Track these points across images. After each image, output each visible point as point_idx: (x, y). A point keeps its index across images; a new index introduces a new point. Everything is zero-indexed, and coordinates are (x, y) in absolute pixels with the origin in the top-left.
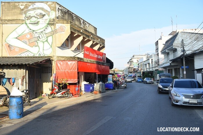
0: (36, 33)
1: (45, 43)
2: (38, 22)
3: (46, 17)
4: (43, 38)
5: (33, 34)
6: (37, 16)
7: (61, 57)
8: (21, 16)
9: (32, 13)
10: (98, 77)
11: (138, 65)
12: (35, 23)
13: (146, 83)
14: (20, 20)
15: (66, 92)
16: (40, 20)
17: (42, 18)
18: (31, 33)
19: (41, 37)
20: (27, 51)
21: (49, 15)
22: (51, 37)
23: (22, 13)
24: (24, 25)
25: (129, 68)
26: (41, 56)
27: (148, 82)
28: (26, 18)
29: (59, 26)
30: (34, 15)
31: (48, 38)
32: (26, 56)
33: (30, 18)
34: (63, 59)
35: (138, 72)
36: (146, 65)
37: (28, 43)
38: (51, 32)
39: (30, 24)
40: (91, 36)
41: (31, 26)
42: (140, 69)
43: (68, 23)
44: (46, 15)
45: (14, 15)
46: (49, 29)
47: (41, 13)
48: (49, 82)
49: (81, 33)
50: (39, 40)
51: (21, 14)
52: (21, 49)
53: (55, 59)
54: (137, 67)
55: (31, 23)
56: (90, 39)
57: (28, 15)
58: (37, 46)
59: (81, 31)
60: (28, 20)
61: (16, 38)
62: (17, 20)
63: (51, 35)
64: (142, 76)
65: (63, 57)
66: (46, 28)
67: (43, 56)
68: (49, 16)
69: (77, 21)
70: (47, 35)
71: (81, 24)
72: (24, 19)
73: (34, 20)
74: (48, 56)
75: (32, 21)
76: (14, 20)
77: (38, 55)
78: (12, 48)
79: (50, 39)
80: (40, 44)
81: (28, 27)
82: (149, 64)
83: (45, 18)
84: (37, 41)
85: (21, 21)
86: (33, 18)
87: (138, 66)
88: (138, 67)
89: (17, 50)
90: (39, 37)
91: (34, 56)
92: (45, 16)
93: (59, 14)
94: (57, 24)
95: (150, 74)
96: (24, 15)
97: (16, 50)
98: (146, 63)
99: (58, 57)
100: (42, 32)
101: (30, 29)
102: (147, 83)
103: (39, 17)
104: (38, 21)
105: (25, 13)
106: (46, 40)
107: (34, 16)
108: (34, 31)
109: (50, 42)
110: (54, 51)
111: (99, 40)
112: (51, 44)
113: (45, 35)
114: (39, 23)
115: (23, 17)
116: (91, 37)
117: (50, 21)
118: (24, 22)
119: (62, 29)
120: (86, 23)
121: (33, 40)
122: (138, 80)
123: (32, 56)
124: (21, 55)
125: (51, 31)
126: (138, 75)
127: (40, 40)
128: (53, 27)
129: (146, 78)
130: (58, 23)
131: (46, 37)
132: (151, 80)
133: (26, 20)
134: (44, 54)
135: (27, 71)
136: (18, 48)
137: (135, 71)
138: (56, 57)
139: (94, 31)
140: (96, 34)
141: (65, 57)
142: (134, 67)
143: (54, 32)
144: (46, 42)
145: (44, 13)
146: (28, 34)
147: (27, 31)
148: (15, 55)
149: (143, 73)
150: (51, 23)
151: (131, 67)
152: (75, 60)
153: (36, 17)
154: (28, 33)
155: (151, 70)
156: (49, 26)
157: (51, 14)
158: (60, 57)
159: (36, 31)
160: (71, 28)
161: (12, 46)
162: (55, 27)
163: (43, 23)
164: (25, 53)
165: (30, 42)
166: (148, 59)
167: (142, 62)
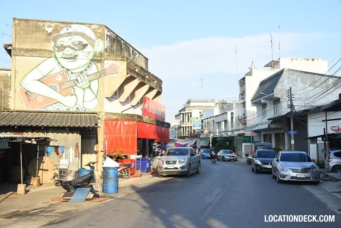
0: (72, 73)
1: (86, 90)
2: (76, 56)
3: (89, 48)
4: (84, 83)
5: (67, 75)
6: (74, 47)
7: (112, 113)
8: (47, 44)
9: (65, 41)
11: (202, 122)
12: (71, 58)
13: (223, 159)
14: (45, 50)
15: (126, 168)
16: (79, 53)
17: (83, 49)
18: (63, 73)
19: (80, 80)
20: (57, 103)
21: (93, 46)
22: (97, 81)
23: (50, 39)
24: (53, 59)
25: (180, 127)
26: (80, 111)
27: (226, 157)
28: (56, 49)
29: (109, 64)
30: (69, 44)
31: (92, 82)
32: (55, 110)
33: (62, 48)
34: (115, 117)
35: (201, 136)
36: (219, 123)
37: (58, 89)
38: (97, 73)
39: (63, 58)
40: (147, 77)
41: (64, 62)
42: (206, 131)
43: (124, 60)
44: (89, 45)
45: (37, 42)
46: (94, 69)
47: (80, 42)
48: (91, 154)
50: (76, 85)
51: (47, 41)
52: (47, 99)
53: (103, 117)
54: (200, 128)
55: (64, 56)
56: (146, 82)
57: (59, 43)
58: (73, 95)
59: (137, 70)
60: (59, 52)
61: (39, 80)
62: (41, 50)
63: (96, 78)
64: (211, 145)
65: (115, 114)
66: (89, 67)
67: (83, 111)
68: (93, 48)
69: (126, 51)
70: (90, 77)
71: (130, 55)
72: (52, 49)
73: (70, 53)
74: (90, 111)
75: (67, 53)
76: (36, 50)
77: (74, 110)
78: (32, 97)
79: (94, 85)
80: (79, 92)
81: (59, 63)
82: (226, 121)
83: (87, 49)
84: (74, 87)
85: (47, 52)
86: (67, 49)
87: (202, 126)
88: (202, 128)
89: (40, 100)
90: (77, 80)
91: (69, 111)
92: (86, 47)
93: (107, 44)
94: (106, 62)
95: (228, 143)
96: (53, 44)
97: (38, 100)
98: (220, 119)
99: (107, 113)
100: (81, 72)
101: (63, 67)
102: (224, 161)
103: (76, 48)
104: (76, 54)
105: (55, 40)
106: (88, 85)
107: (69, 46)
108: (68, 70)
110: (101, 104)
111: (155, 82)
112: (96, 93)
113: (86, 78)
114: (78, 57)
115: (50, 46)
116: (147, 79)
117: (95, 56)
118: (53, 55)
119: (114, 70)
120: (136, 52)
121: (67, 85)
122: (204, 154)
123: (65, 110)
124: (47, 108)
125: (97, 71)
126: (201, 143)
127: (78, 85)
128: (99, 65)
129: (221, 151)
130: (107, 59)
131: (87, 81)
132: (231, 155)
133: (56, 52)
134: (84, 109)
136: (42, 97)
137: (194, 135)
138: (104, 114)
139: (144, 64)
141: (118, 114)
142: (194, 126)
143: (101, 74)
144: (88, 90)
145: (85, 42)
146: (58, 75)
147: (58, 69)
148: (36, 108)
149: (214, 139)
150: (97, 59)
152: (133, 120)
153: (72, 48)
154: (59, 73)
155: (229, 134)
156: (93, 63)
157: (96, 44)
158: (110, 113)
159: (72, 71)
160: (127, 68)
161: (32, 93)
162: (102, 66)
163: (84, 57)
164: (54, 106)
165: (63, 88)
166: (225, 113)
167: (210, 118)
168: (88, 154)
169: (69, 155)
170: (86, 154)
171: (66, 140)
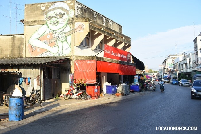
0: (56, 33)
1: (64, 43)
2: (58, 22)
4: (63, 38)
5: (53, 34)
6: (57, 16)
7: (79, 56)
8: (42, 17)
9: (52, 13)
10: (124, 78)
11: (174, 65)
12: (55, 23)
14: (41, 21)
15: (82, 93)
16: (60, 20)
17: (62, 17)
18: (51, 33)
19: (60, 37)
20: (47, 52)
21: (68, 14)
22: (70, 36)
23: (43, 13)
24: (45, 25)
25: (164, 69)
26: (61, 56)
27: (184, 84)
28: (47, 19)
29: (78, 25)
30: (54, 15)
31: (68, 37)
32: (47, 56)
33: (50, 18)
34: (82, 59)
35: (173, 73)
36: (182, 65)
37: (48, 43)
38: (70, 31)
40: (114, 34)
42: (175, 70)
43: (87, 21)
44: (65, 14)
45: (37, 16)
46: (68, 29)
47: (60, 13)
48: (67, 83)
49: (101, 31)
50: (58, 40)
51: (42, 15)
53: (73, 59)
54: (173, 68)
55: (51, 23)
56: (113, 37)
57: (48, 15)
58: (56, 46)
59: (102, 29)
60: (48, 21)
61: (38, 39)
62: (39, 21)
63: (70, 34)
64: (178, 77)
65: (81, 57)
66: (65, 28)
67: (62, 56)
68: (68, 15)
69: (99, 19)
70: (66, 34)
71: (103, 22)
72: (45, 20)
73: (54, 20)
74: (67, 56)
75: (53, 21)
76: (36, 21)
77: (57, 55)
78: (34, 49)
79: (69, 38)
81: (49, 27)
82: (186, 64)
84: (57, 41)
85: (42, 22)
86: (53, 18)
88: (174, 68)
89: (38, 50)
90: (59, 37)
91: (54, 56)
92: (64, 16)
93: (78, 12)
94: (76, 23)
95: (187, 76)
96: (45, 16)
97: (37, 51)
98: (183, 63)
99: (76, 56)
100: (61, 32)
101: (51, 30)
102: (182, 86)
103: (58, 17)
104: (58, 21)
105: (46, 14)
106: (65, 39)
107: (54, 17)
108: (54, 31)
109: (69, 42)
110: (73, 51)
111: (124, 38)
112: (70, 44)
113: (64, 35)
114: (59, 23)
115: (44, 18)
116: (114, 36)
117: (69, 20)
118: (45, 23)
119: (81, 28)
120: (110, 21)
121: (53, 40)
122: (173, 82)
123: (52, 56)
124: (42, 55)
125: (70, 30)
126: (174, 76)
127: (59, 39)
128: (71, 26)
129: (181, 80)
130: (76, 22)
131: (65, 37)
132: (187, 82)
133: (47, 21)
134: (63, 54)
135: (42, 71)
136: (39, 49)
137: (171, 72)
138: (74, 57)
139: (118, 28)
140: (121, 32)
141: (83, 56)
142: (169, 67)
143: (73, 31)
144: (65, 42)
145: (63, 12)
146: (48, 34)
147: (48, 31)
148: (36, 55)
149: (179, 74)
150: (70, 22)
151: (166, 68)
152: (93, 60)
153: (56, 17)
154: (49, 34)
155: (188, 70)
156: (68, 25)
157: (70, 13)
158: (78, 56)
159: (56, 31)
160: (90, 26)
161: (34, 46)
162: (74, 26)
163: (62, 22)
164: (46, 53)
165: (51, 42)
166: (185, 59)
167: (178, 62)
168: (65, 83)
169: (34, 84)
170: (64, 83)
171: (31, 74)
